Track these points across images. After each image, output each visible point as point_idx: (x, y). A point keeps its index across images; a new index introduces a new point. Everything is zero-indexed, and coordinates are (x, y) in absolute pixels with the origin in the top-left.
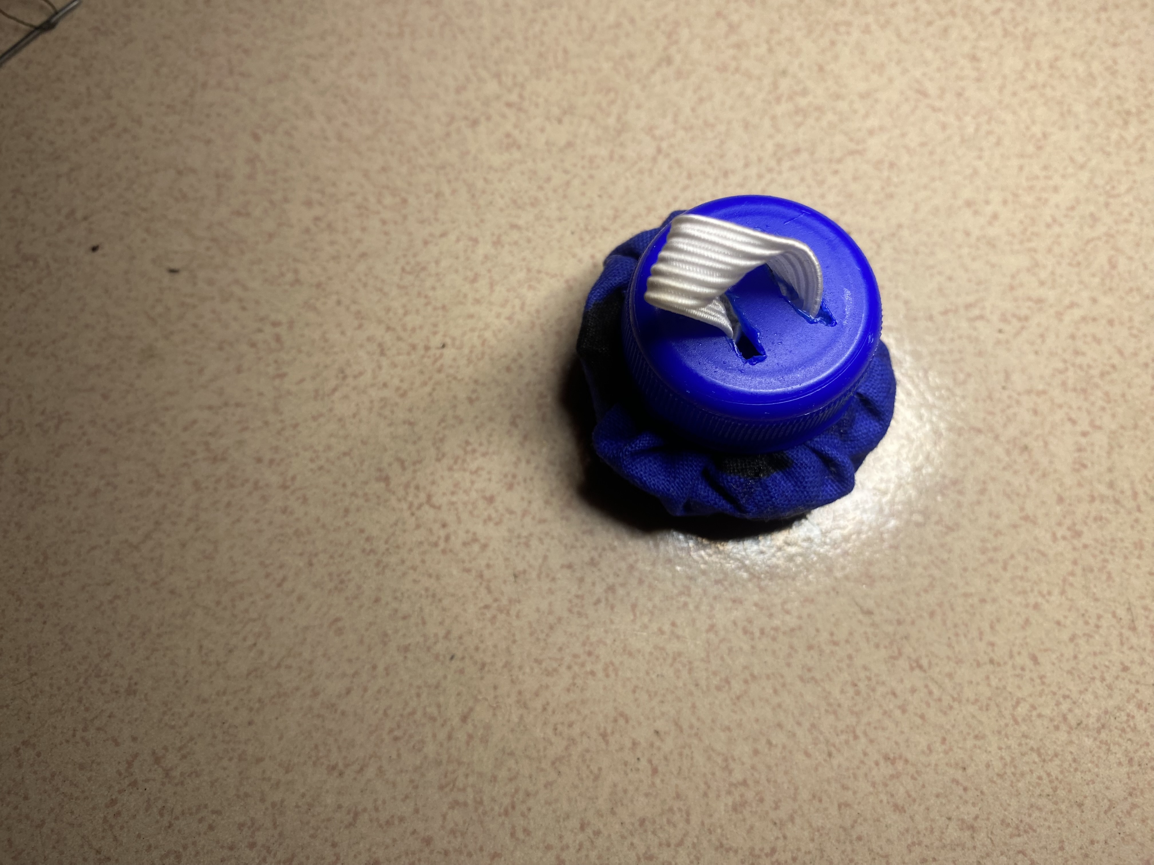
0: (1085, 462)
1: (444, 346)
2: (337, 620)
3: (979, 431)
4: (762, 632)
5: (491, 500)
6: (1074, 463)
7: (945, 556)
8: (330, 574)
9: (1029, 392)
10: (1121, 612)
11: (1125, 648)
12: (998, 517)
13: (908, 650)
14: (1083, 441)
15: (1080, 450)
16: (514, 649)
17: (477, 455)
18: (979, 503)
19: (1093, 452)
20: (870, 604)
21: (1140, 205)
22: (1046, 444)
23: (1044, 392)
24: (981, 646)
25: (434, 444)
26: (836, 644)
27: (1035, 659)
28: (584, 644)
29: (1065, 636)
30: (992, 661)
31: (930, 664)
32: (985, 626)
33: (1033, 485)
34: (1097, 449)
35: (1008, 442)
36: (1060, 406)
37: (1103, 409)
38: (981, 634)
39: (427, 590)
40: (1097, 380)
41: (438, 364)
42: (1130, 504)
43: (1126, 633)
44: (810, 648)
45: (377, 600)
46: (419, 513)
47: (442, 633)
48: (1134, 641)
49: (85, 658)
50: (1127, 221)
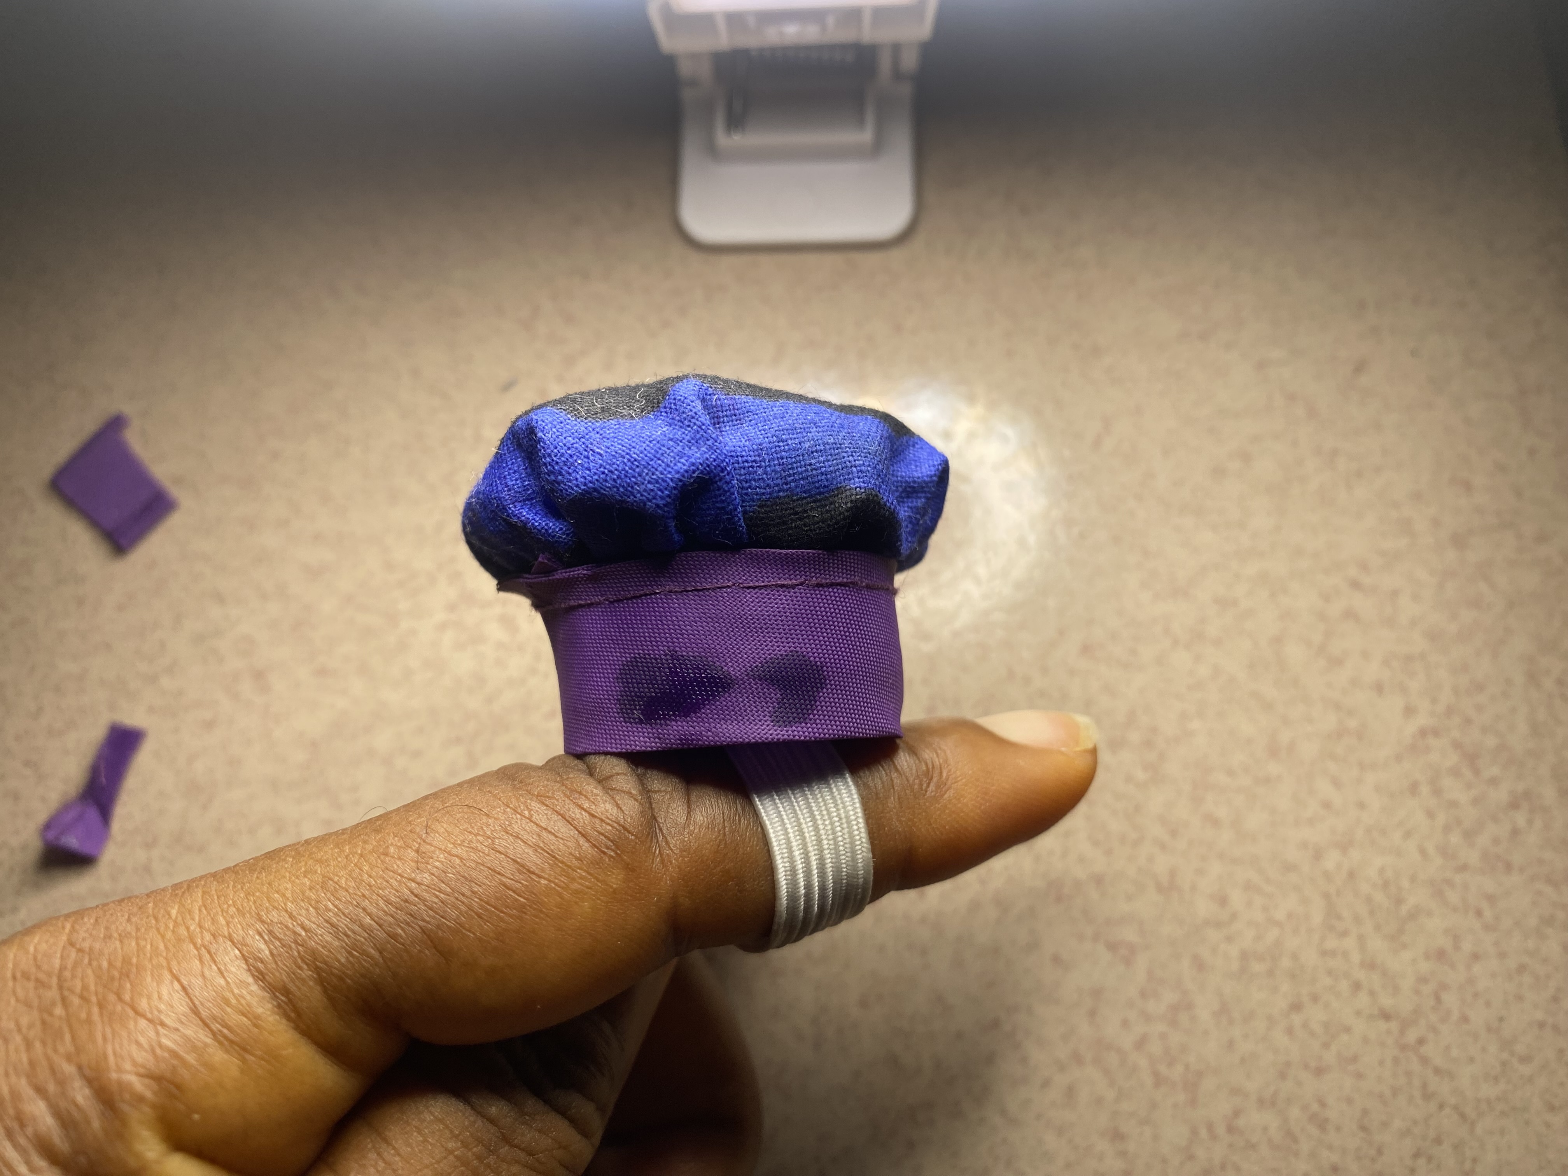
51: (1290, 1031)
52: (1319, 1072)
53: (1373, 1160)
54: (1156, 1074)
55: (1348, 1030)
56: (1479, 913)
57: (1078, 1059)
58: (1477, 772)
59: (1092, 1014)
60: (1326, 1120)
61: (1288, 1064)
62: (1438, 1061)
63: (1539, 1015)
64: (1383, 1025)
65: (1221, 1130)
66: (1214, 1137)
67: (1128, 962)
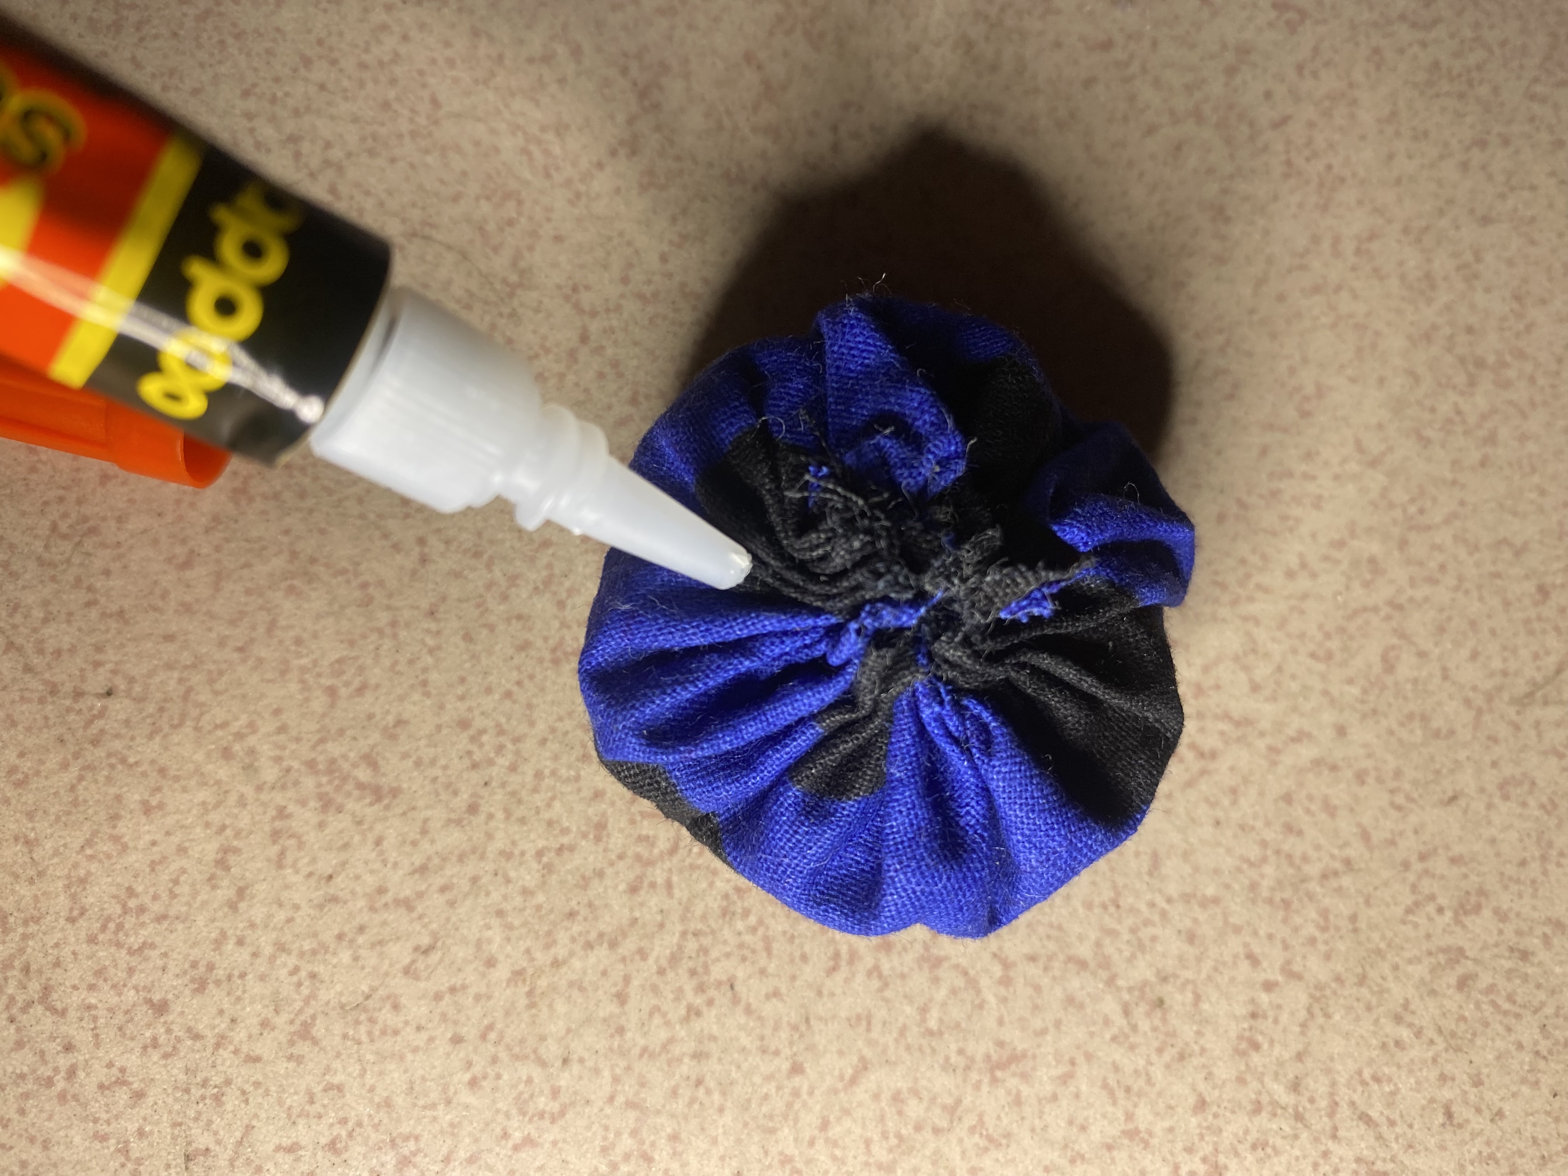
0: (1260, 1038)
1: (109, 693)
3: (1083, 964)
5: (161, 1008)
6: (1240, 1038)
9: (1187, 898)
12: (1083, 1128)
14: (1264, 998)
15: (1254, 1015)
17: (146, 918)
18: (1055, 1098)
19: (1276, 1021)
21: (1462, 553)
22: (1197, 998)
23: (1216, 901)
25: (68, 887)
33: (1157, 1073)
34: (1284, 1018)
35: (1130, 989)
36: (1237, 930)
37: (1312, 941)
40: (1314, 886)
41: (94, 729)
42: (1320, 1122)
46: (23, 1019)
50: (1432, 581)
51: (1465, 166)
52: (1486, 221)
53: (1518, 335)
54: (1289, 163)
55: (1533, 188)
57: (1198, 116)
59: (1231, 71)
60: (1476, 276)
61: (1451, 202)
65: (1348, 247)
66: (1337, 253)
67: (1292, 28)
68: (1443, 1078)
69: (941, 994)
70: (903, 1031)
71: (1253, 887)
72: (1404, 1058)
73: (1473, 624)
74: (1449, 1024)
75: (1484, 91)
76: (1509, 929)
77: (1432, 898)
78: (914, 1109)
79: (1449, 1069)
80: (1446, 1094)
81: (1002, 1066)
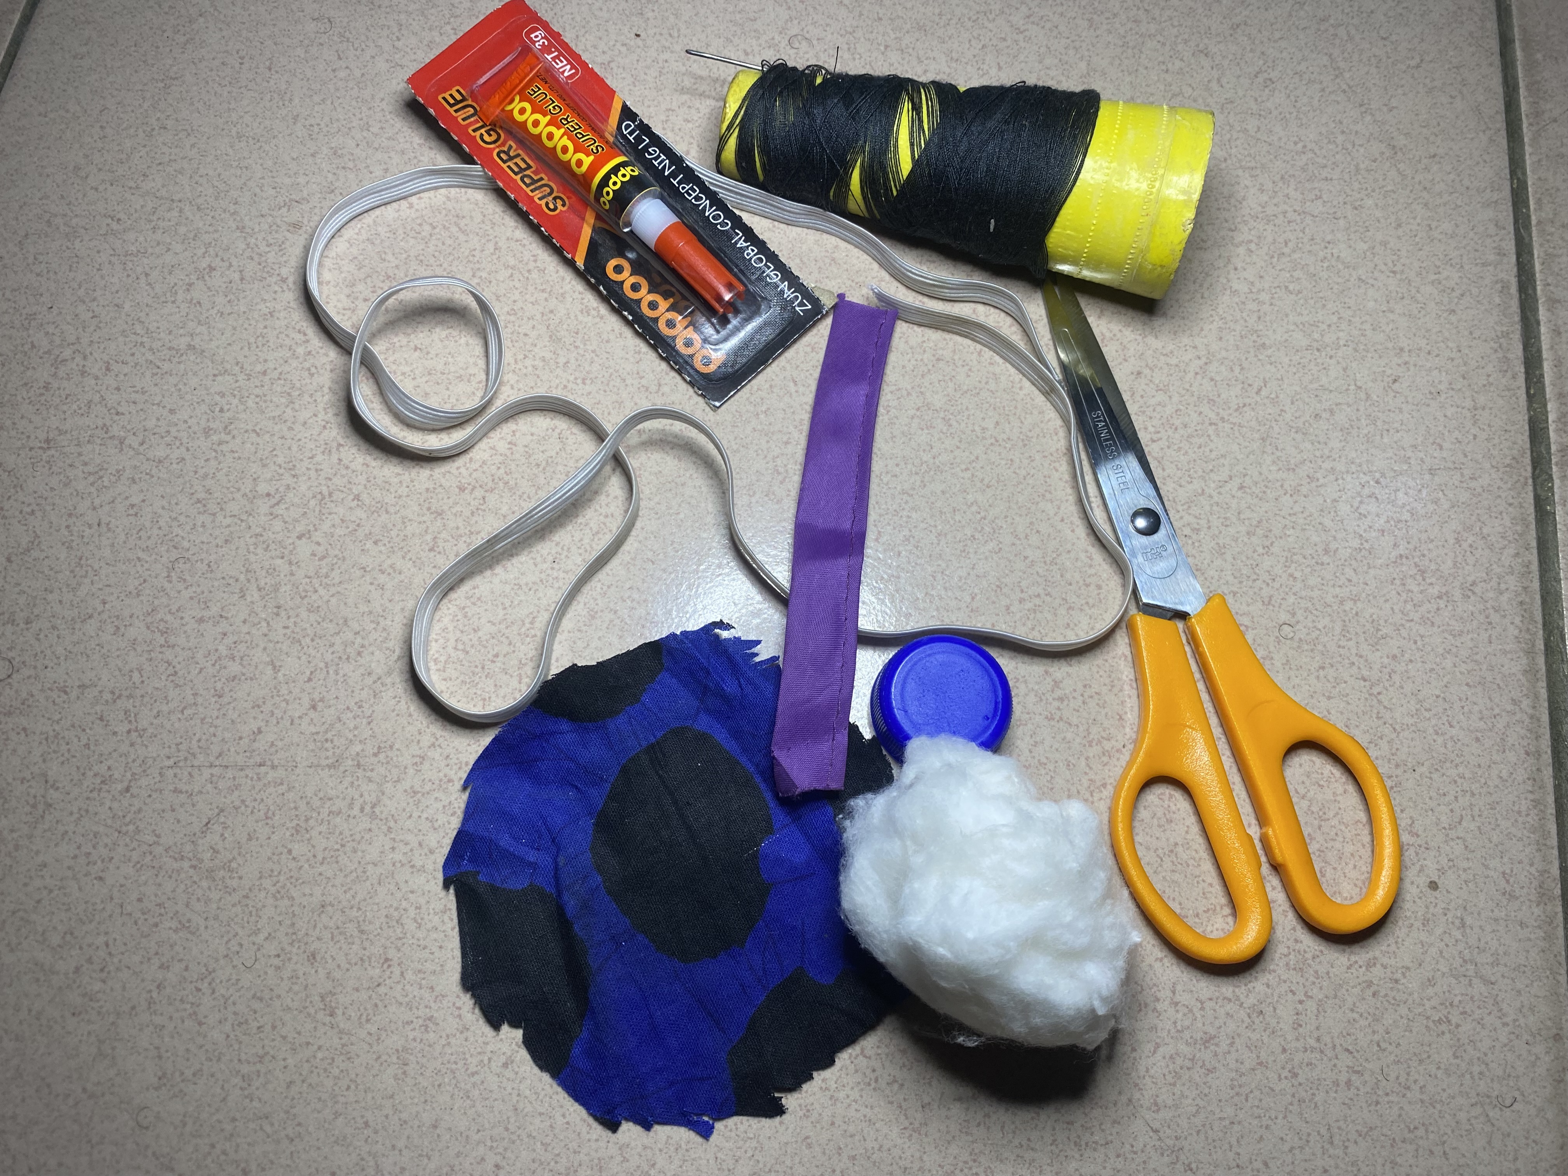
0: (1301, 1022)
2: (807, 1138)
3: (1230, 1000)
4: (1087, 1144)
6: (1294, 1023)
7: (1206, 1091)
8: (800, 1105)
10: (1323, 1131)
11: (1326, 1156)
12: (1242, 1063)
13: (1182, 1157)
14: (1299, 1007)
15: (1297, 1014)
16: (925, 1157)
18: (1229, 1052)
19: (1306, 1015)
20: (1156, 1125)
21: (1343, 828)
22: (1275, 1009)
24: (1231, 1155)
26: (1135, 1153)
27: (1266, 1164)
28: (971, 1154)
29: (1286, 1147)
30: (1238, 1166)
31: (1197, 1168)
32: (1234, 1141)
33: (1266, 1039)
34: (1309, 1012)
36: (1285, 982)
37: (1314, 983)
38: (1231, 1147)
39: (865, 1116)
40: (1310, 962)
42: (1330, 1053)
43: (1327, 1146)
44: (1118, 1156)
45: (833, 1124)
47: (877, 1147)
48: (1331, 1151)
49: (638, 1167)
50: (1333, 840)
51: (1318, 677)
52: (1329, 698)
56: (1415, 642)
58: (1424, 580)
62: (1386, 703)
63: (1437, 692)
64: (1362, 683)
68: (1374, 1032)
69: (1180, 1015)
70: (1169, 1031)
71: (1287, 964)
72: (1357, 1026)
73: (1352, 855)
74: (1371, 1011)
75: (1320, 647)
76: (1388, 970)
77: (1356, 962)
78: (1179, 1061)
79: (1376, 1028)
80: (1376, 1037)
81: (1207, 1041)
